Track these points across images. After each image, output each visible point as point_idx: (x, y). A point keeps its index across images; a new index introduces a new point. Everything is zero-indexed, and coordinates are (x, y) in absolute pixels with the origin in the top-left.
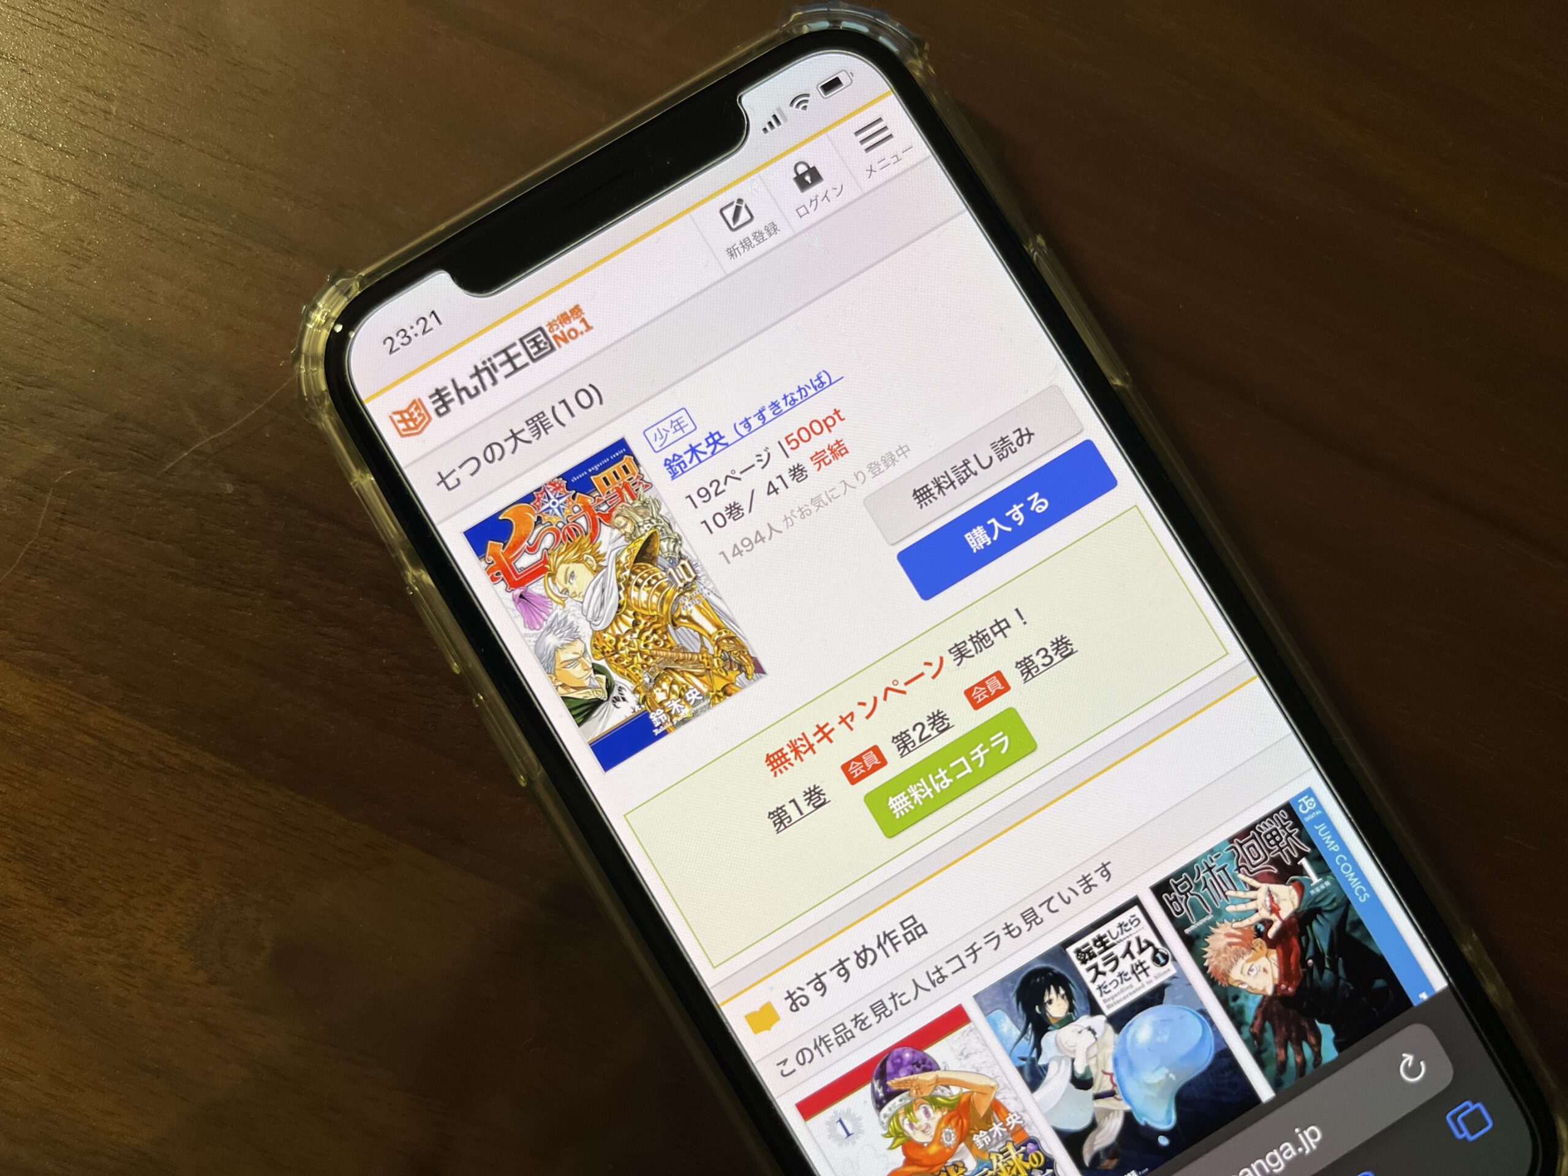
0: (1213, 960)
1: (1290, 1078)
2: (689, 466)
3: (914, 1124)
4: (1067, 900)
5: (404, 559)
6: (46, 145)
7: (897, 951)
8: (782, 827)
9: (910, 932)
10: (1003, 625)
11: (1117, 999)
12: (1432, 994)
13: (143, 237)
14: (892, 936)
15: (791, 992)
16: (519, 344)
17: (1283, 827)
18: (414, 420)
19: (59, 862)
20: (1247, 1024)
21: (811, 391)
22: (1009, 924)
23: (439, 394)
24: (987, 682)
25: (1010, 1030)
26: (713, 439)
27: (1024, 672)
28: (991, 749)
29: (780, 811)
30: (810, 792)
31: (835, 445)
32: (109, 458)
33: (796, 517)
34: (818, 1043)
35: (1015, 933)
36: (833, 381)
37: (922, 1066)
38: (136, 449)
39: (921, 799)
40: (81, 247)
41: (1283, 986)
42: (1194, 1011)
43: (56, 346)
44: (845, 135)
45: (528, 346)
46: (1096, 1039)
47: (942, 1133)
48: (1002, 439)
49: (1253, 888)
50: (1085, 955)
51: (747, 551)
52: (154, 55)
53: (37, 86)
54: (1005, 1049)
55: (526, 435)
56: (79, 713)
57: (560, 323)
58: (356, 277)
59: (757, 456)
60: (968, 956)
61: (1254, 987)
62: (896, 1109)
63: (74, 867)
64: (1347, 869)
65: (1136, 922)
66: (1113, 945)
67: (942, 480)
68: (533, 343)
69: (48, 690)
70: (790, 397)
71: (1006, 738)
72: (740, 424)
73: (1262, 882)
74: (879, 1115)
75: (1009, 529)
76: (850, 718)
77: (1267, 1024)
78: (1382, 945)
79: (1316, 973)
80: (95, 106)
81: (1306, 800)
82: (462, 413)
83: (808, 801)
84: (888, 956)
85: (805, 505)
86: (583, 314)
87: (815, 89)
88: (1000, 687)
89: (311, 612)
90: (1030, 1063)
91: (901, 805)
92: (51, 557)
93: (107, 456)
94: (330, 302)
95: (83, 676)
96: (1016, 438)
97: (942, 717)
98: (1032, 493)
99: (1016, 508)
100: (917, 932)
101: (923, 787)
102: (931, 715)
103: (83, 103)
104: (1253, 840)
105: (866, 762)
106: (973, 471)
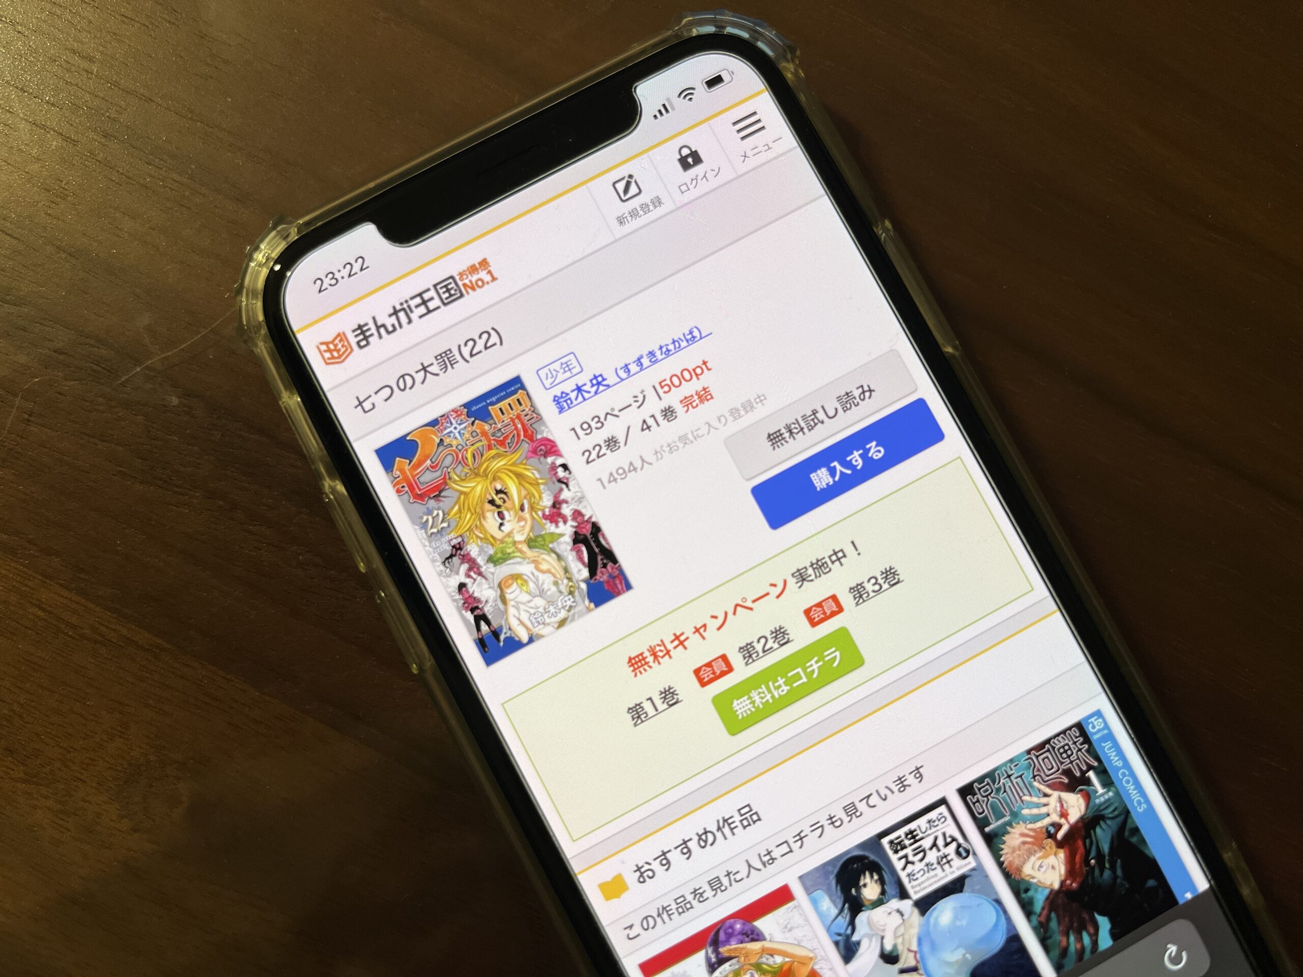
0: (1007, 856)
1: (1070, 962)
2: (575, 403)
4: (884, 797)
5: (323, 470)
6: (35, 97)
7: (734, 834)
8: (639, 721)
9: (746, 818)
10: (840, 555)
11: (923, 886)
12: (1196, 894)
13: (114, 181)
14: (730, 821)
15: (640, 866)
17: (1075, 743)
18: (338, 351)
19: (8, 718)
20: (1035, 913)
21: (684, 344)
22: (832, 815)
23: (361, 329)
25: (829, 908)
26: (597, 381)
27: (856, 596)
28: (825, 663)
29: (638, 707)
30: (665, 692)
31: (702, 391)
32: (72, 369)
33: (664, 452)
34: (661, 912)
35: (837, 824)
36: (703, 335)
38: (96, 362)
39: (762, 703)
40: (60, 187)
41: (1068, 882)
42: (990, 900)
43: (32, 270)
44: (724, 125)
45: (441, 291)
46: (904, 920)
48: (847, 394)
49: (1046, 795)
50: (898, 846)
52: (133, 26)
53: (30, 46)
54: (824, 925)
55: (435, 369)
56: (33, 589)
57: (470, 273)
58: (295, 224)
59: (634, 397)
60: (795, 842)
61: (1043, 881)
62: (726, 973)
63: (21, 722)
64: (1128, 782)
65: (943, 819)
66: (922, 839)
67: (793, 426)
68: (444, 289)
69: (8, 568)
70: (665, 347)
71: (838, 653)
72: (621, 369)
73: (1055, 789)
75: (849, 472)
76: (703, 629)
77: (1053, 915)
78: (1155, 850)
79: (1097, 872)
80: (79, 67)
81: (1096, 720)
82: (379, 347)
83: (663, 700)
84: (726, 838)
85: (674, 442)
87: (700, 84)
89: (240, 512)
90: (845, 938)
91: (743, 707)
92: (17, 452)
93: (70, 367)
94: (271, 244)
95: (38, 557)
96: (859, 393)
97: (783, 633)
98: (871, 441)
99: (856, 454)
100: (752, 819)
101: (763, 693)
102: (774, 630)
103: (69, 63)
104: (1048, 753)
105: (715, 668)
106: (821, 420)
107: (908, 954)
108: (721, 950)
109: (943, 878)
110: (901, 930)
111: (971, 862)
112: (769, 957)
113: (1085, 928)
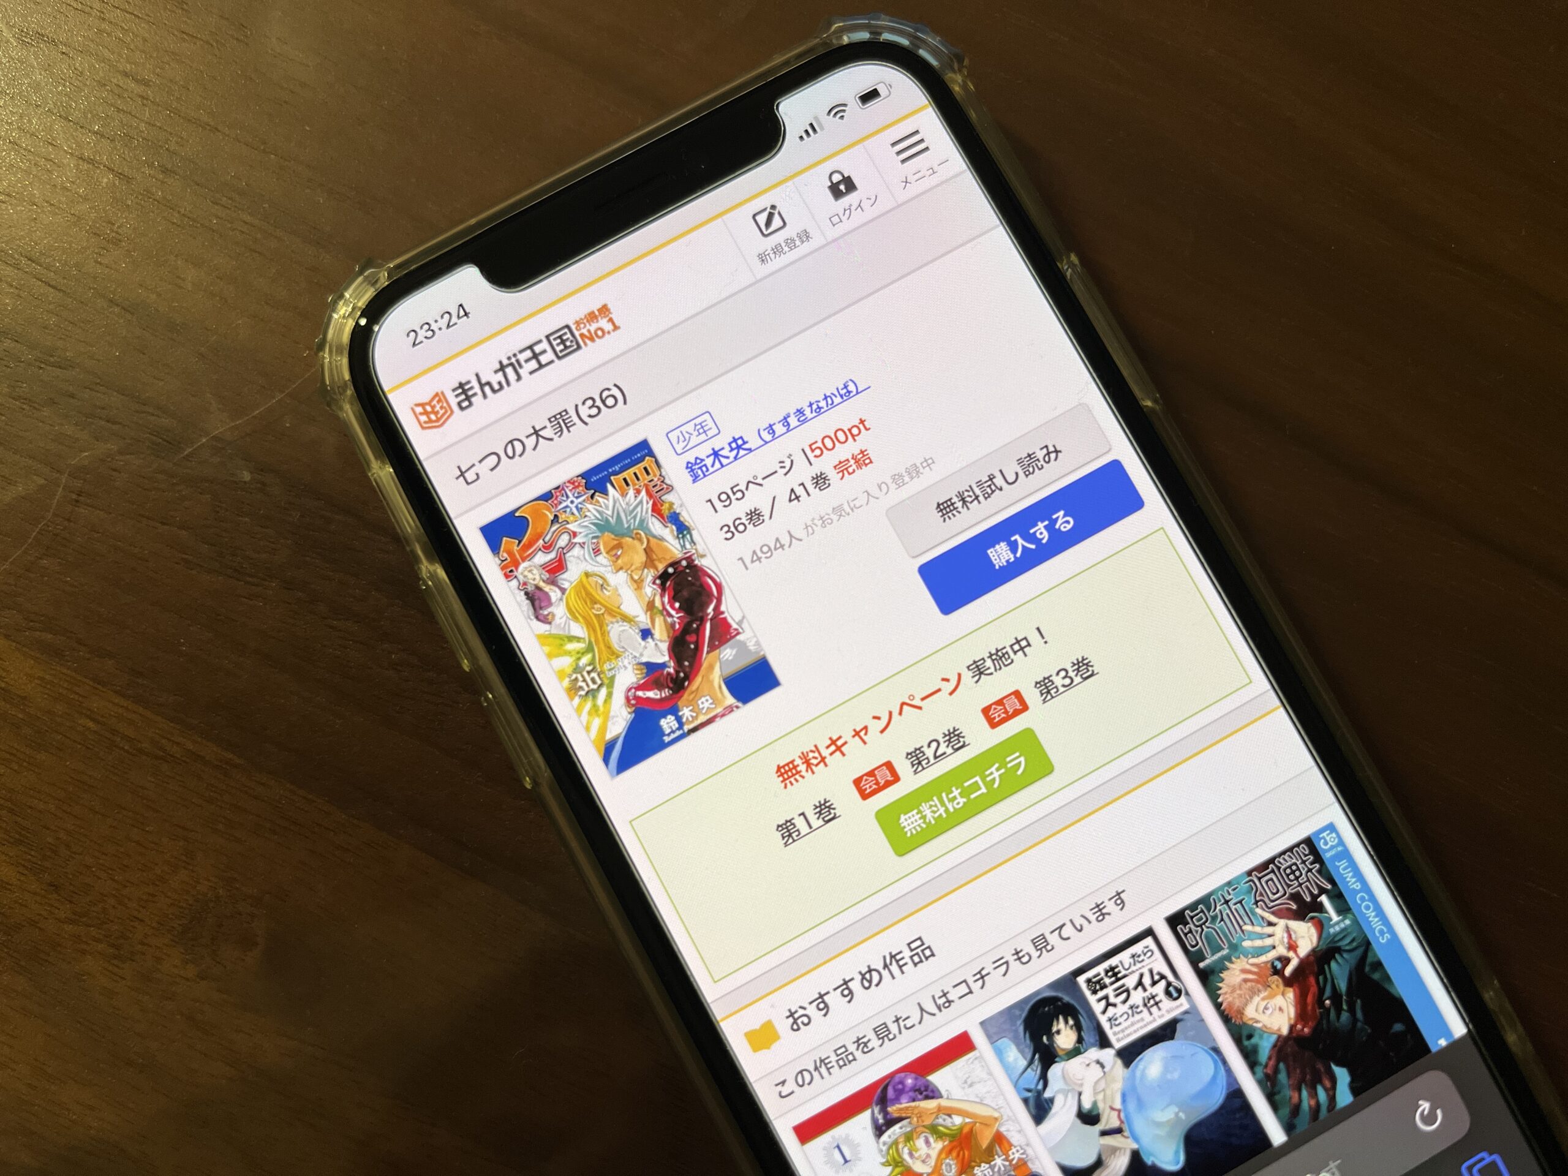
0: (1227, 996)
1: (1303, 1122)
2: (711, 470)
3: (914, 1153)
4: (1079, 928)
5: (419, 551)
6: (81, 127)
7: (903, 972)
8: (791, 840)
9: (917, 954)
10: (1024, 643)
11: (1127, 1032)
12: (1451, 1040)
13: (173, 223)
14: (898, 957)
15: (793, 1011)
16: (545, 341)
17: (1304, 862)
18: (436, 413)
19: (53, 847)
20: (1261, 1064)
21: (837, 400)
22: (1019, 950)
23: (462, 388)
24: (1005, 701)
25: (1016, 1059)
26: (737, 444)
27: (1043, 692)
28: (1007, 770)
29: (789, 824)
30: (820, 806)
31: (859, 454)
32: (127, 441)
33: (817, 526)
34: (818, 1065)
35: (1025, 959)
36: (859, 391)
37: (925, 1093)
38: (155, 433)
39: (933, 817)
40: (112, 231)
41: (1299, 1027)
42: (1206, 1048)
43: (80, 327)
44: (881, 146)
45: (554, 343)
46: (1104, 1073)
47: (942, 1164)
48: (1029, 455)
49: (1270, 924)
50: (1096, 985)
51: (766, 558)
52: (195, 43)
53: (75, 69)
54: (1011, 1079)
55: (548, 433)
56: (82, 696)
57: (588, 321)
58: (385, 268)
59: (781, 462)
60: (976, 981)
61: (1269, 1026)
62: (895, 1137)
63: (69, 853)
64: (1368, 907)
65: (1149, 954)
66: (1125, 976)
67: (966, 494)
68: (559, 341)
69: (53, 672)
70: (815, 404)
71: (1022, 759)
72: (765, 430)
73: (1280, 917)
74: (878, 1143)
75: (1033, 547)
76: (863, 732)
77: (1282, 1066)
78: (1401, 988)
80: (132, 92)
81: (1328, 835)
82: (484, 408)
83: (818, 815)
84: (893, 978)
85: (828, 515)
87: (853, 99)
88: (1018, 707)
89: (322, 604)
90: (1036, 1094)
91: (912, 823)
92: (64, 539)
93: (125, 439)
94: (357, 292)
95: (89, 659)
96: (1043, 454)
97: (958, 735)
98: (1059, 511)
99: (1041, 525)
100: (924, 955)
101: (935, 806)
102: (947, 733)
103: (121, 87)
104: (1272, 874)
105: (878, 777)
106: (999, 487)
108: (889, 1109)
109: (1151, 1022)
110: (1102, 1085)
112: (946, 1117)
113: (1321, 1082)
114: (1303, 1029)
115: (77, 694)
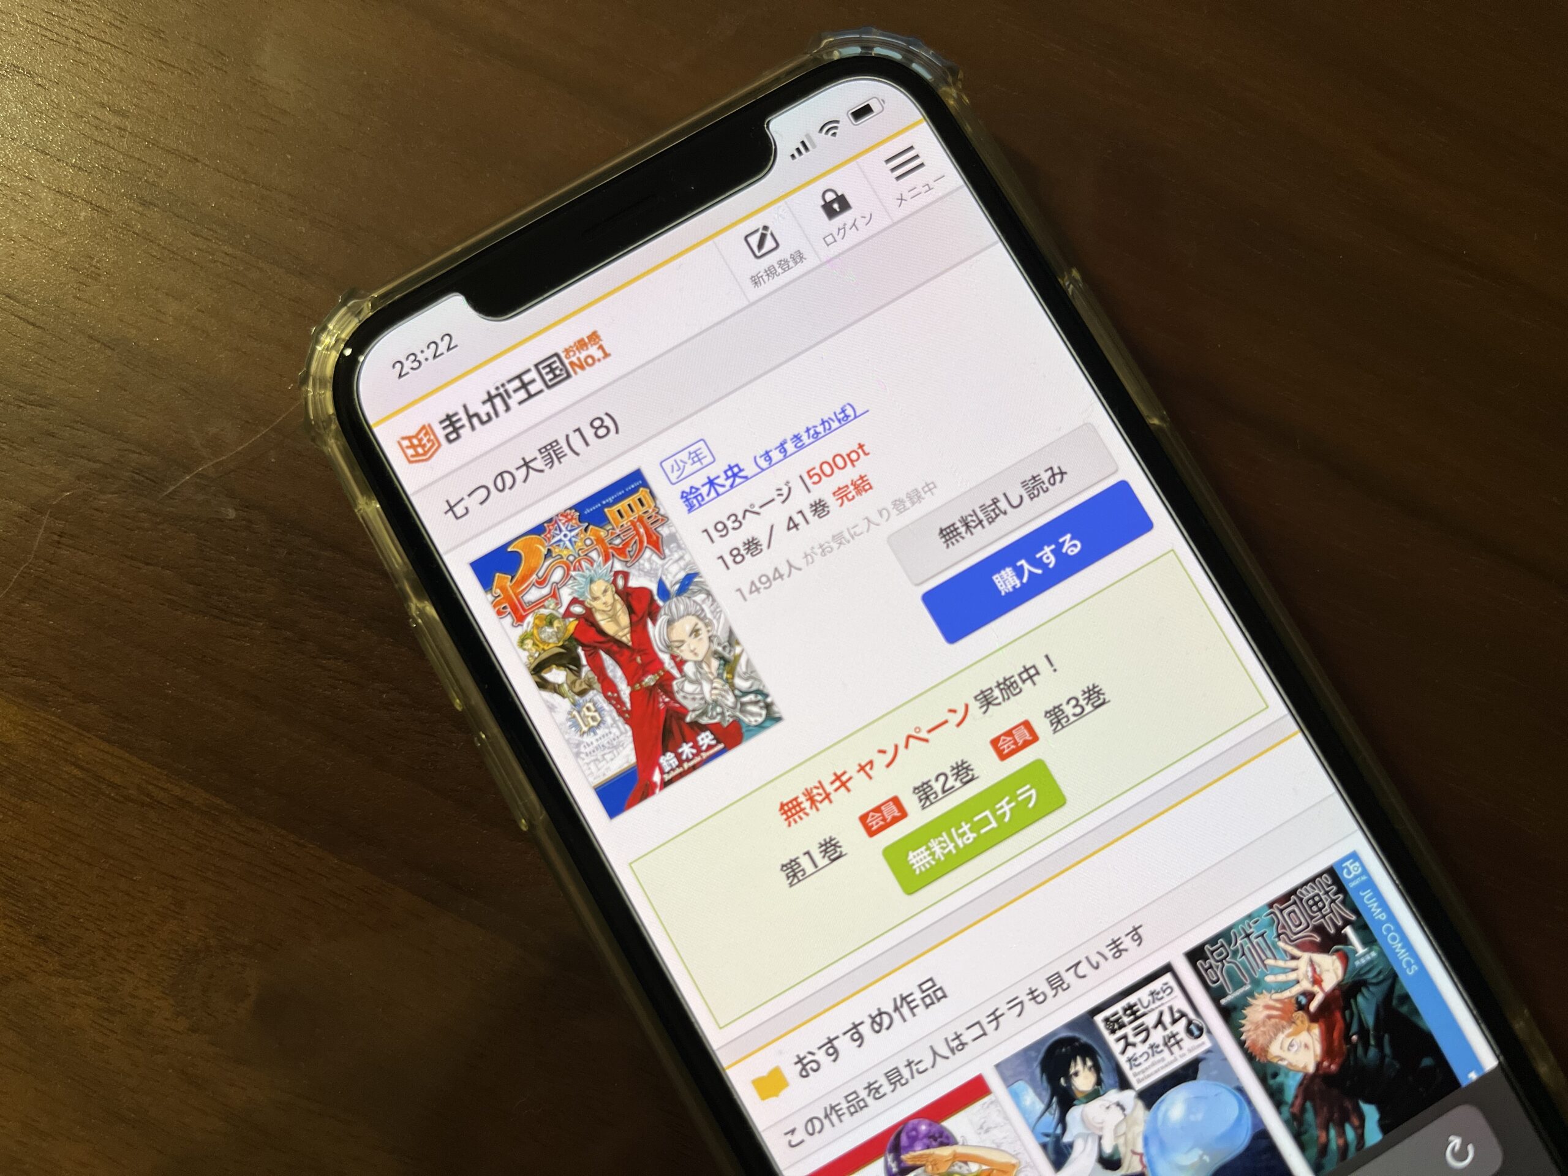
0: (1251, 1033)
1: (1331, 1162)
2: (707, 499)
4: (1095, 965)
5: (408, 589)
6: (58, 160)
7: (914, 1015)
8: (796, 880)
9: (928, 995)
10: (1032, 672)
11: (1148, 1073)
12: (1481, 1074)
13: (154, 256)
14: (909, 999)
15: (801, 1056)
16: (533, 369)
17: (1327, 893)
18: (423, 446)
19: (39, 898)
20: (1286, 1103)
21: (835, 425)
22: (1033, 989)
25: (1033, 1103)
26: (733, 472)
27: (1053, 721)
28: (1018, 803)
29: (793, 863)
30: (826, 844)
31: (859, 480)
32: (109, 480)
33: (816, 554)
34: (829, 1112)
35: (1040, 999)
36: (858, 414)
37: (939, 1140)
38: (137, 471)
39: (943, 854)
40: (91, 265)
41: (1326, 1064)
42: (1230, 1088)
43: (60, 364)
44: (875, 164)
45: (544, 372)
46: (1125, 1116)
48: (1034, 478)
49: (1294, 958)
52: (173, 73)
53: (52, 101)
54: (1028, 1123)
55: (538, 464)
56: (67, 743)
57: (577, 349)
58: (369, 298)
59: (778, 490)
60: (990, 1022)
61: (1294, 1064)
63: (56, 904)
64: (1394, 939)
65: (1169, 991)
66: (1144, 1015)
67: (970, 519)
68: (548, 370)
69: (37, 718)
70: (813, 429)
71: (1033, 792)
72: (761, 457)
75: (1039, 572)
76: (869, 767)
77: (1308, 1105)
78: (1430, 1021)
79: (1360, 1050)
80: (110, 122)
81: (1351, 864)
82: (472, 440)
83: (823, 853)
84: (905, 1020)
85: (826, 543)
86: (601, 340)
87: (845, 115)
89: (311, 644)
90: (1054, 1139)
91: (921, 860)
92: (45, 581)
93: (107, 478)
94: (341, 323)
95: (73, 705)
96: (1048, 476)
97: (967, 768)
98: (1064, 534)
99: (1047, 550)
100: (936, 996)
101: (945, 842)
102: (955, 766)
103: (98, 119)
104: (1294, 906)
105: (885, 813)
106: (1003, 510)
107: (1132, 1157)
108: (903, 1157)
109: (1171, 1063)
111: (1205, 1042)
112: (962, 1164)
114: (1329, 1066)
115: (62, 740)
